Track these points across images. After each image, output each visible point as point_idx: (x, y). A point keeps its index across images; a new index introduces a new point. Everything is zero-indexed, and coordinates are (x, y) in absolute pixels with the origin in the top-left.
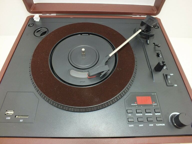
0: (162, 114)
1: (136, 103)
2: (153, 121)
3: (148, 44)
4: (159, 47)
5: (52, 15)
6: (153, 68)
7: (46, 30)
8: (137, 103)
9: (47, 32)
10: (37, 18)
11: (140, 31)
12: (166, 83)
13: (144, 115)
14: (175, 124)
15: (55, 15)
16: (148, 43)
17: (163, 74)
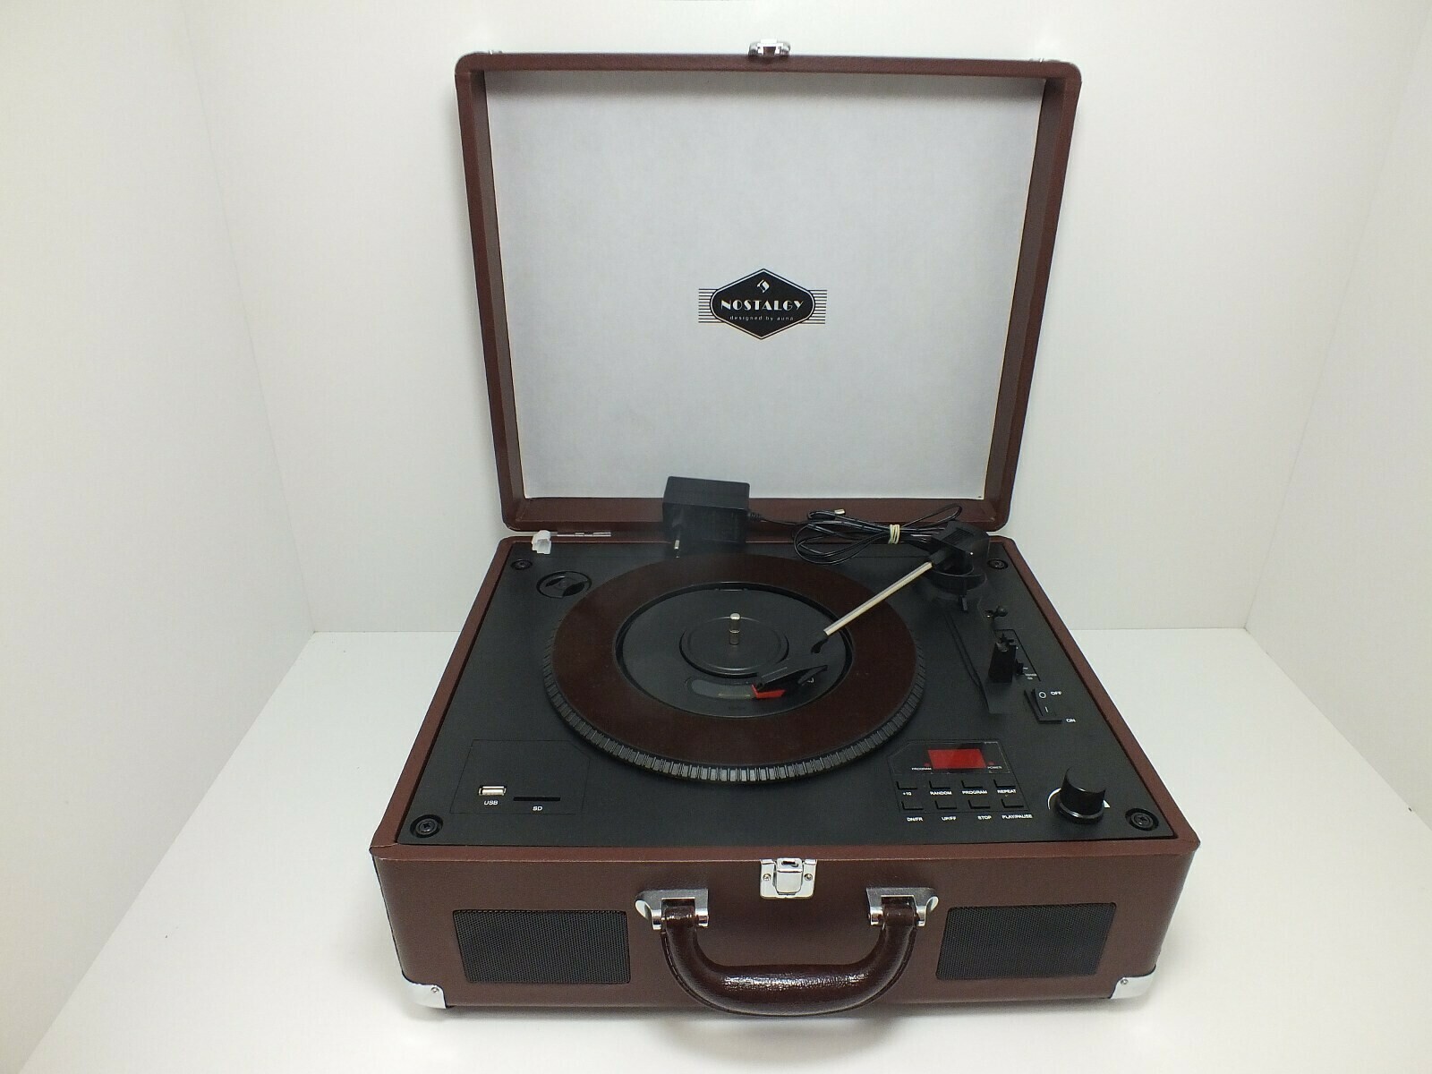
0: (1020, 790)
1: (928, 765)
2: (989, 807)
3: (967, 612)
4: (1004, 614)
5: (596, 535)
6: (984, 676)
7: (581, 579)
8: (931, 763)
9: (587, 585)
10: (541, 542)
11: (928, 566)
12: (1034, 713)
13: (957, 794)
14: (1076, 815)
15: (608, 534)
16: (965, 608)
17: (1025, 694)
